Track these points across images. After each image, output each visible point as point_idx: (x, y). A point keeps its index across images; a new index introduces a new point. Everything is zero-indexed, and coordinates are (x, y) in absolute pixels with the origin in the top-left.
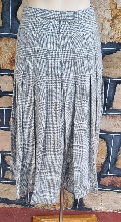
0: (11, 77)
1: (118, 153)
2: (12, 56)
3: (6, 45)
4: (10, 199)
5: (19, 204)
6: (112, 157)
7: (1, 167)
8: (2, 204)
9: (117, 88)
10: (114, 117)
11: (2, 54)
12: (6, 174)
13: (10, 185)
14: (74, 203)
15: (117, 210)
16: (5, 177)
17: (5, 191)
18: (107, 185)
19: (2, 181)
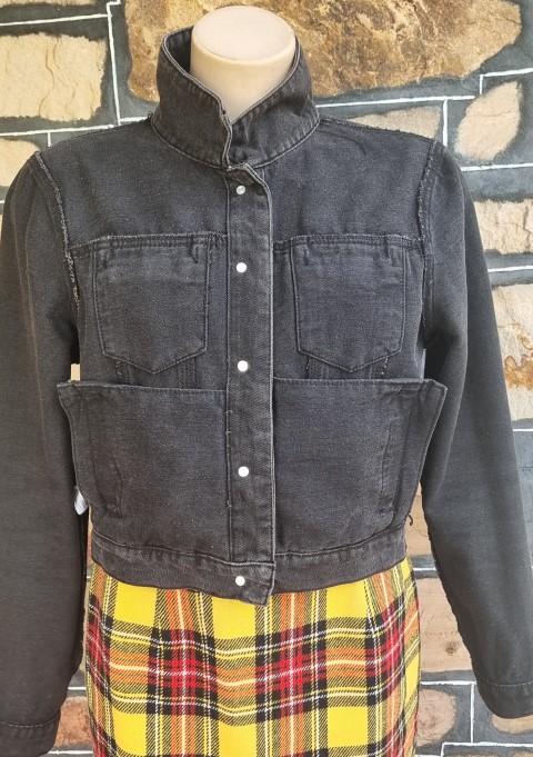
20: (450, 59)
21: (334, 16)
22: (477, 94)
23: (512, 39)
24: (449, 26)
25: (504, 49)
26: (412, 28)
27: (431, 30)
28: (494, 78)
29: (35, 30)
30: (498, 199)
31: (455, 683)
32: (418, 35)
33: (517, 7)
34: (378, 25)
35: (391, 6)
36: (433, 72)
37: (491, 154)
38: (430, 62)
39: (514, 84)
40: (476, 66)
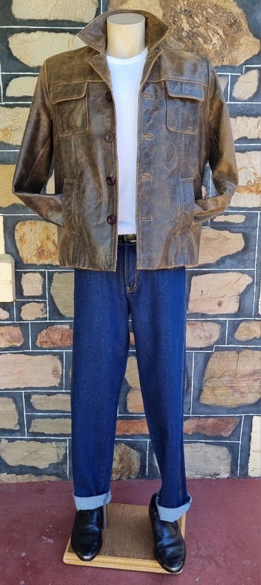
0: (38, 276)
1: (202, 380)
2: (39, 245)
3: (31, 230)
4: (40, 467)
5: (54, 474)
6: (194, 386)
7: (25, 414)
8: (27, 476)
9: (192, 281)
10: (193, 324)
11: (25, 243)
12: (33, 424)
13: (39, 444)
14: (141, 466)
15: (210, 475)
16: (30, 430)
17: (31, 453)
18: (190, 433)
19: (26, 437)
20: (233, 59)
21: (188, 37)
22: (242, 73)
23: (256, 53)
24: (232, 45)
25: (254, 56)
26: (218, 45)
27: (226, 47)
28: (249, 68)
29: (65, 31)
30: (249, 115)
31: (221, 319)
32: (221, 48)
33: (259, 41)
34: (205, 42)
35: (211, 35)
36: (226, 63)
37: (246, 98)
38: (225, 59)
39: (256, 71)
40: (242, 62)
